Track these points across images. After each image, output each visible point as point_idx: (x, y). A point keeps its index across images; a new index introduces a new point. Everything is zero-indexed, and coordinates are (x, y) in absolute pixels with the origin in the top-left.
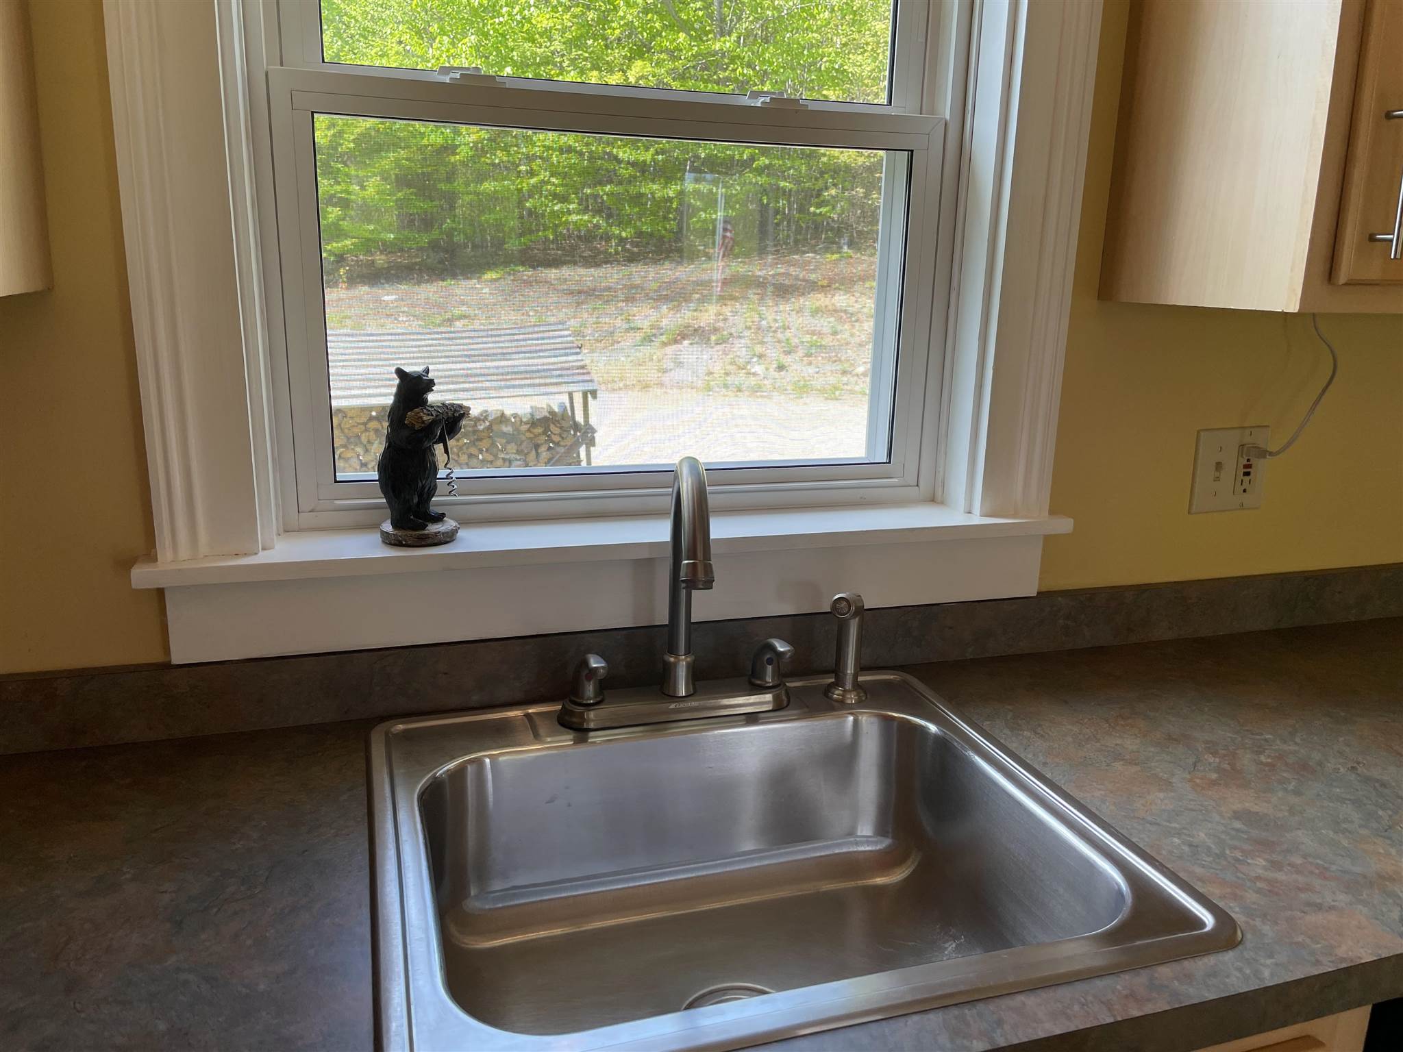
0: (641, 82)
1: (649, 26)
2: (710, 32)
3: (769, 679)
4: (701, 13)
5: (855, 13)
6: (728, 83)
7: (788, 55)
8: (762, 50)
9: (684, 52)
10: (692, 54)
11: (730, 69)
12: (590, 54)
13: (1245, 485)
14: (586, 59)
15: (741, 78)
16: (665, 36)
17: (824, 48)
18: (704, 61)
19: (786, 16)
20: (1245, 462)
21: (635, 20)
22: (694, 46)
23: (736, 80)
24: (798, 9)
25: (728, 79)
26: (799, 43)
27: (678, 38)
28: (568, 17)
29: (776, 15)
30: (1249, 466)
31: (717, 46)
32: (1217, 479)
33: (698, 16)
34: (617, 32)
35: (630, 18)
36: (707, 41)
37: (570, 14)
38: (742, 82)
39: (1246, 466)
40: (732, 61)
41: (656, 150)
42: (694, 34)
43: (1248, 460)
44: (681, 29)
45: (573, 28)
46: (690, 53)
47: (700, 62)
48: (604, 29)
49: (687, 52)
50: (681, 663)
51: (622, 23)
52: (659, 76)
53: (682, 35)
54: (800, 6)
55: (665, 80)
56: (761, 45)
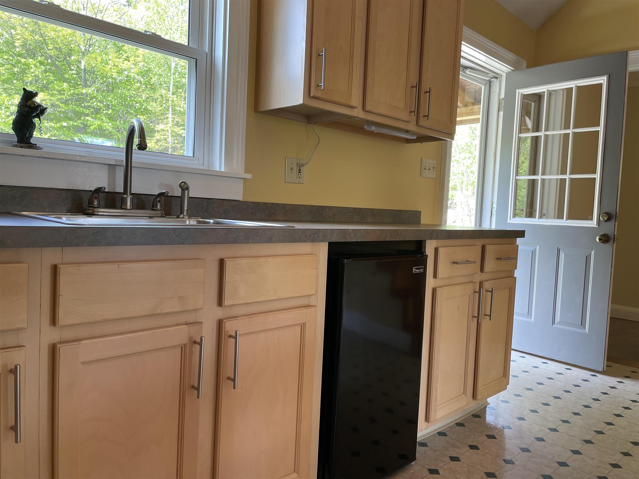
0: (43, 102)
1: (47, 78)
2: (80, 85)
3: (159, 207)
4: (75, 76)
5: (152, 85)
6: (89, 108)
7: (120, 99)
8: (107, 95)
9: (66, 92)
10: (70, 94)
11: (91, 102)
12: (15, 87)
13: (299, 176)
14: (12, 89)
15: (96, 107)
16: (56, 84)
17: (138, 98)
18: (77, 97)
19: (119, 83)
20: (299, 169)
21: (40, 75)
22: (72, 90)
23: (93, 107)
24: (124, 80)
25: (89, 106)
26: (125, 95)
27: (63, 85)
28: (3, 69)
29: (114, 82)
30: (300, 170)
31: (84, 91)
32: (292, 173)
33: (73, 77)
34: (30, 79)
35: (37, 73)
36: (78, 88)
37: (4, 67)
38: (97, 109)
39: (299, 170)
40: (92, 99)
41: (51, 135)
42: (72, 85)
43: (300, 168)
44: (64, 81)
45: (6, 74)
46: (69, 93)
47: (75, 97)
48: (23, 76)
49: (68, 92)
50: (128, 197)
51: (33, 75)
52: (53, 101)
53: (65, 84)
54: (125, 79)
55: (56, 103)
56: (107, 93)
